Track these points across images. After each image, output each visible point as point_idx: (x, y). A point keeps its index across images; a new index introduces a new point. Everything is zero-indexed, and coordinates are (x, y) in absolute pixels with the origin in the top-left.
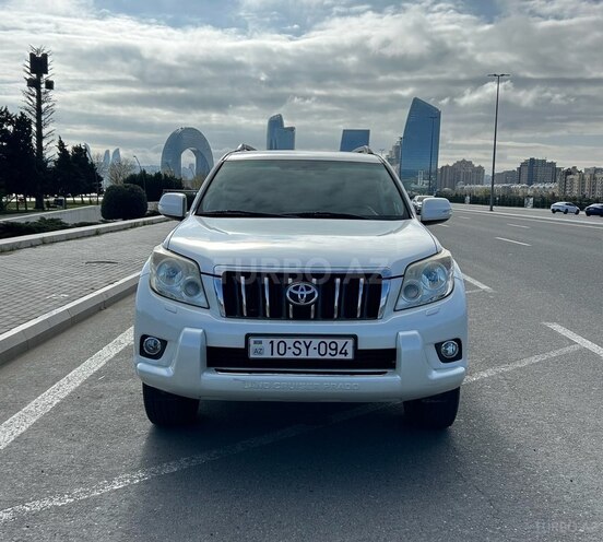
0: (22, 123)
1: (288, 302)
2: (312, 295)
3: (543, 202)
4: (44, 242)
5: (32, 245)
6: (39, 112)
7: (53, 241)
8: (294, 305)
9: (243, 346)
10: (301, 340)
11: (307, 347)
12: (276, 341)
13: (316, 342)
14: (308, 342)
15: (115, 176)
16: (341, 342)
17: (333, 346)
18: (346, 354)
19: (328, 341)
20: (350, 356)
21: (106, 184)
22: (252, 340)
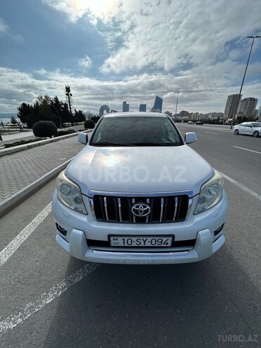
0: (66, 105)
1: (132, 214)
2: (147, 210)
3: (186, 121)
4: (67, 137)
5: (63, 138)
6: (70, 102)
7: (69, 137)
8: (136, 216)
9: (107, 240)
10: (141, 238)
11: (145, 242)
12: (126, 239)
13: (150, 239)
14: (145, 239)
15: (89, 118)
16: (164, 239)
17: (160, 241)
18: (167, 244)
19: (157, 239)
20: (169, 245)
21: (87, 119)
22: (112, 238)
